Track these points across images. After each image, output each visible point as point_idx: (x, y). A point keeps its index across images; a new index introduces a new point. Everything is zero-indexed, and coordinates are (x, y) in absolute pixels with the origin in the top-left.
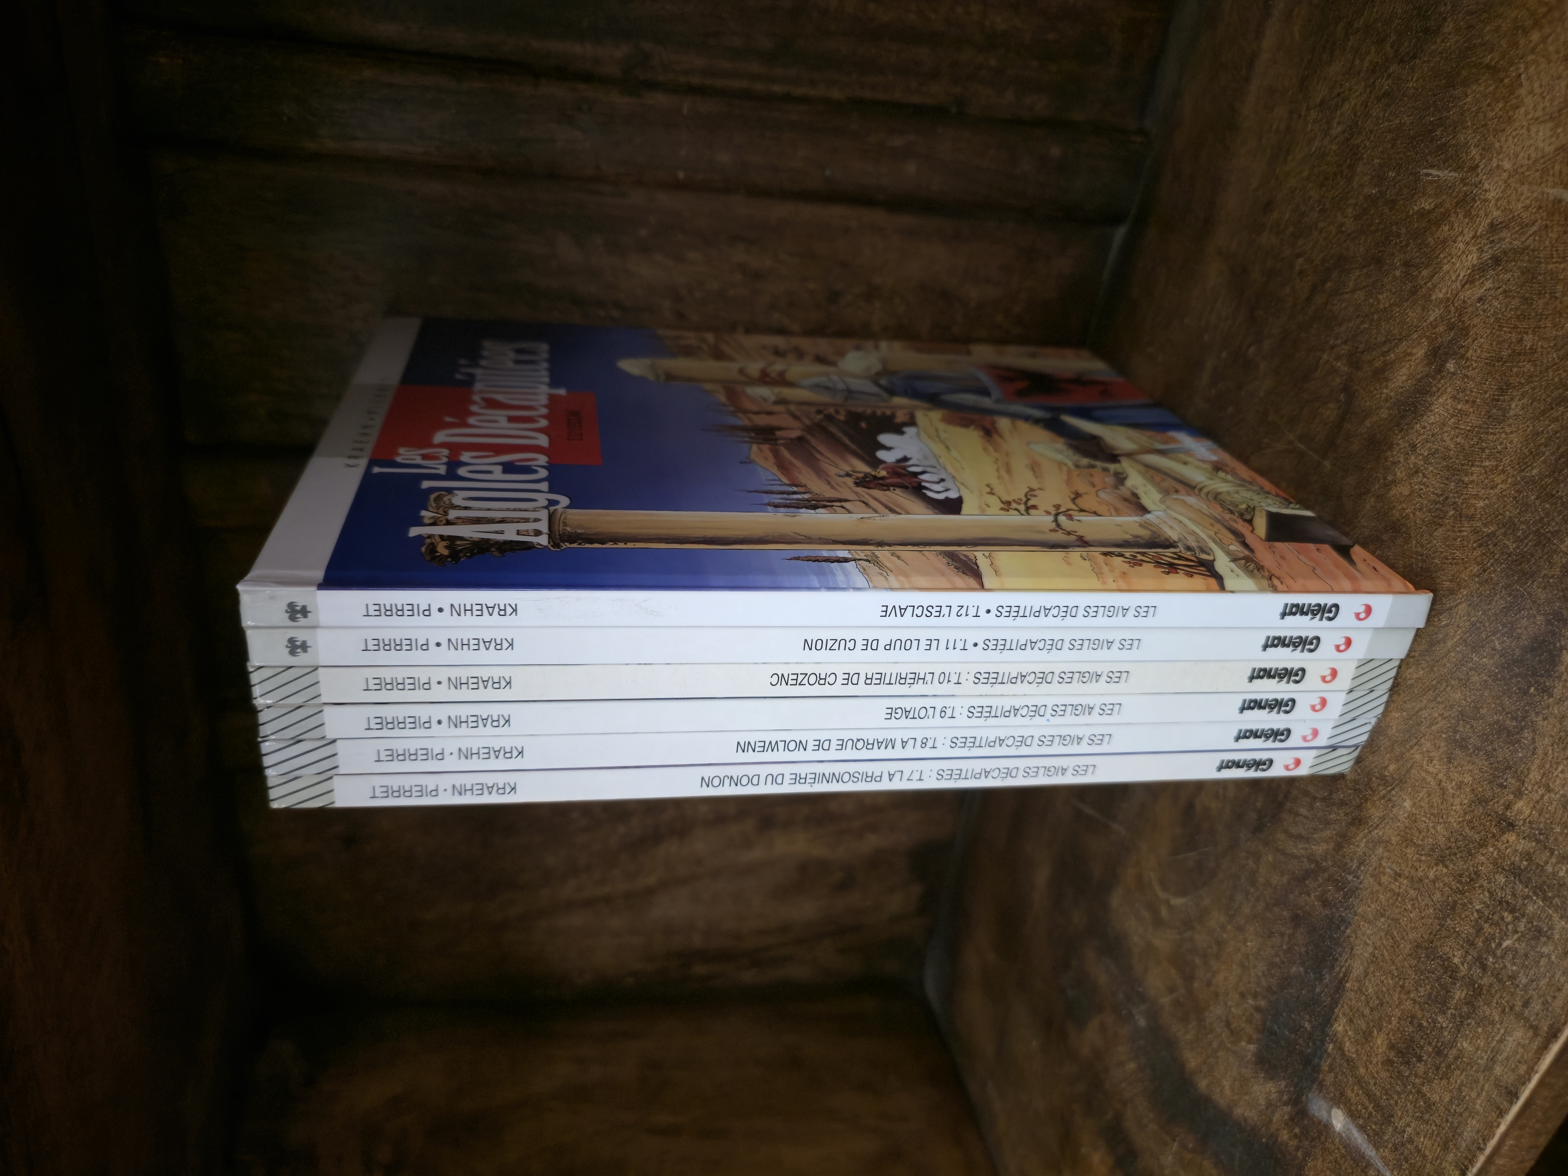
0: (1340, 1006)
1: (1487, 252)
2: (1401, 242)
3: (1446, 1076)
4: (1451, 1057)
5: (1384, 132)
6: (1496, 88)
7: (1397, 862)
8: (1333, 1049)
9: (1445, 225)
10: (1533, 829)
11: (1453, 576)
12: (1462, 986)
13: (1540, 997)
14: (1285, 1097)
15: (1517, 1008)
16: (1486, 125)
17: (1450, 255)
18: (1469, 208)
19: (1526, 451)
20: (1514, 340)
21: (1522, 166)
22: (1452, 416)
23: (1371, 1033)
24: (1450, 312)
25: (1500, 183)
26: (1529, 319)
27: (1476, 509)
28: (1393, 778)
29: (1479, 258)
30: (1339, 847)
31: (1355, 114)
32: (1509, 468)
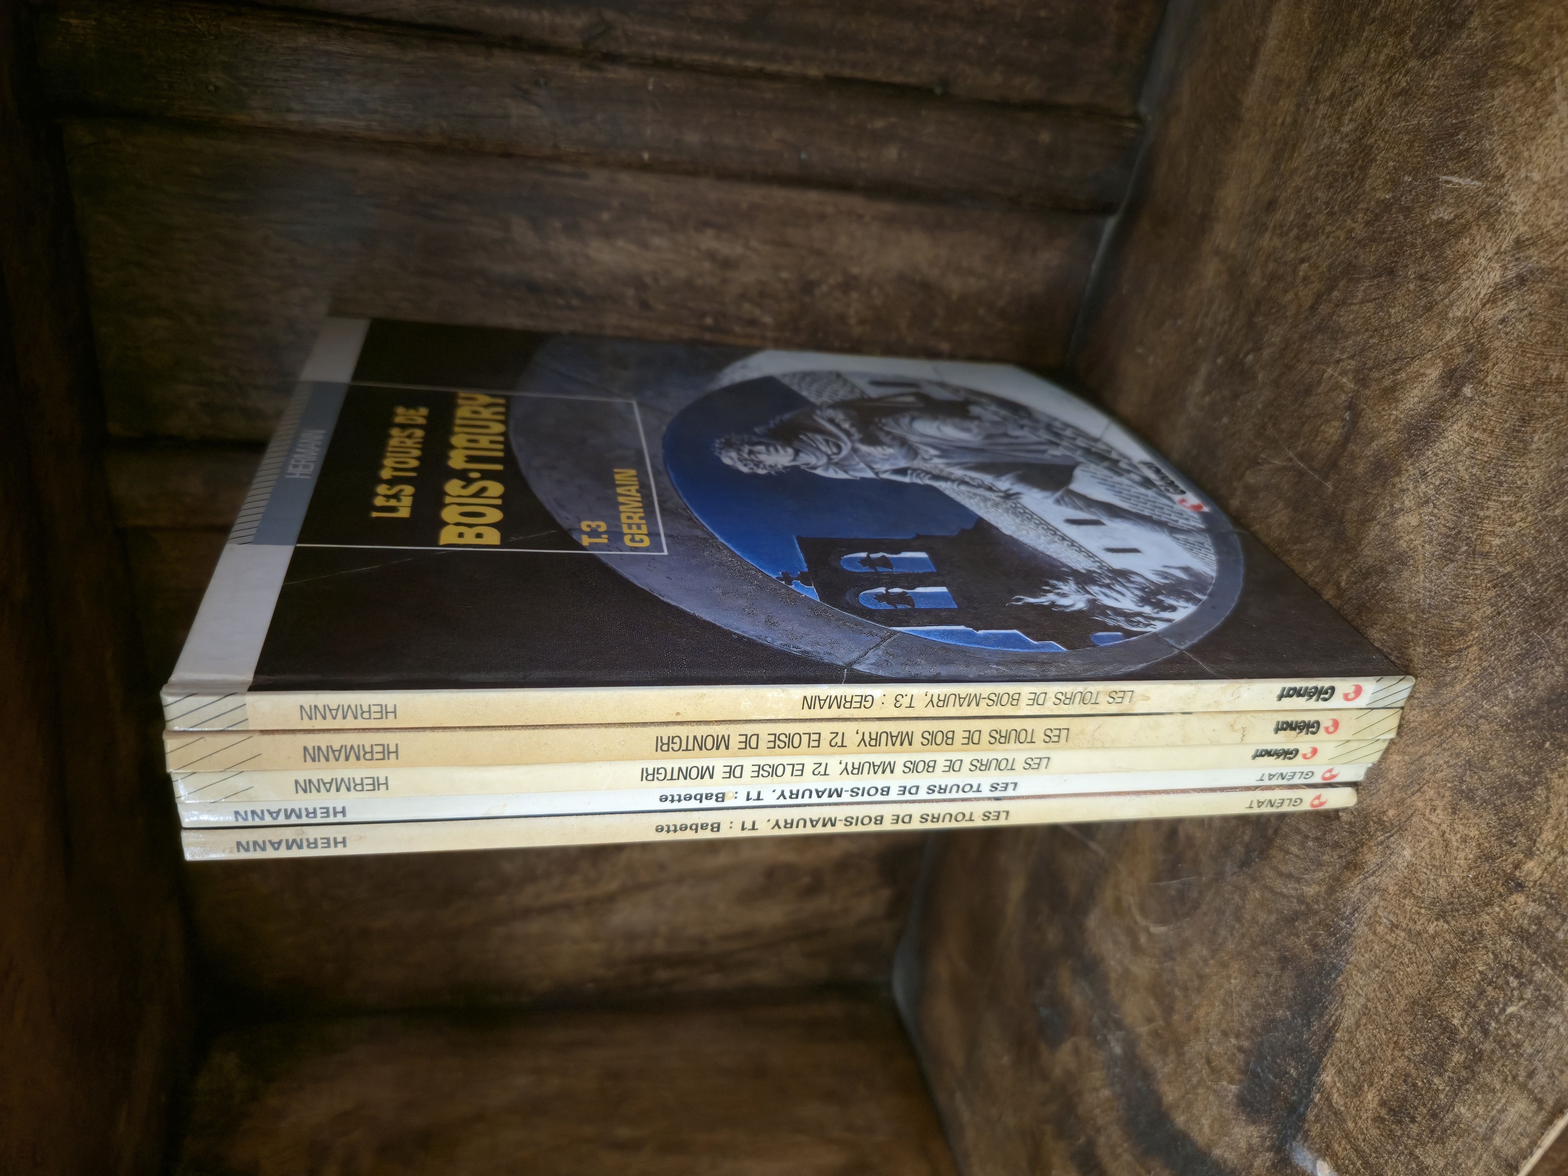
0: (1328, 1055)
1: (1511, 270)
2: (1416, 253)
3: (1441, 1141)
4: (1447, 1122)
5: (1399, 133)
6: (1527, 92)
7: (1395, 913)
8: (1320, 1099)
9: (1466, 238)
10: (1544, 892)
11: (1464, 616)
12: (1461, 1049)
13: (1546, 1069)
14: (1268, 1143)
15: (1521, 1079)
16: (1514, 132)
17: (1470, 271)
18: (1492, 220)
19: (1548, 489)
20: (1539, 368)
21: (1553, 179)
22: (1468, 445)
23: (1361, 1088)
24: (1468, 332)
25: (1528, 196)
26: (1556, 346)
27: (1491, 547)
28: (1392, 824)
29: (1502, 276)
30: (1331, 891)
31: (1369, 111)
32: (1529, 506)
